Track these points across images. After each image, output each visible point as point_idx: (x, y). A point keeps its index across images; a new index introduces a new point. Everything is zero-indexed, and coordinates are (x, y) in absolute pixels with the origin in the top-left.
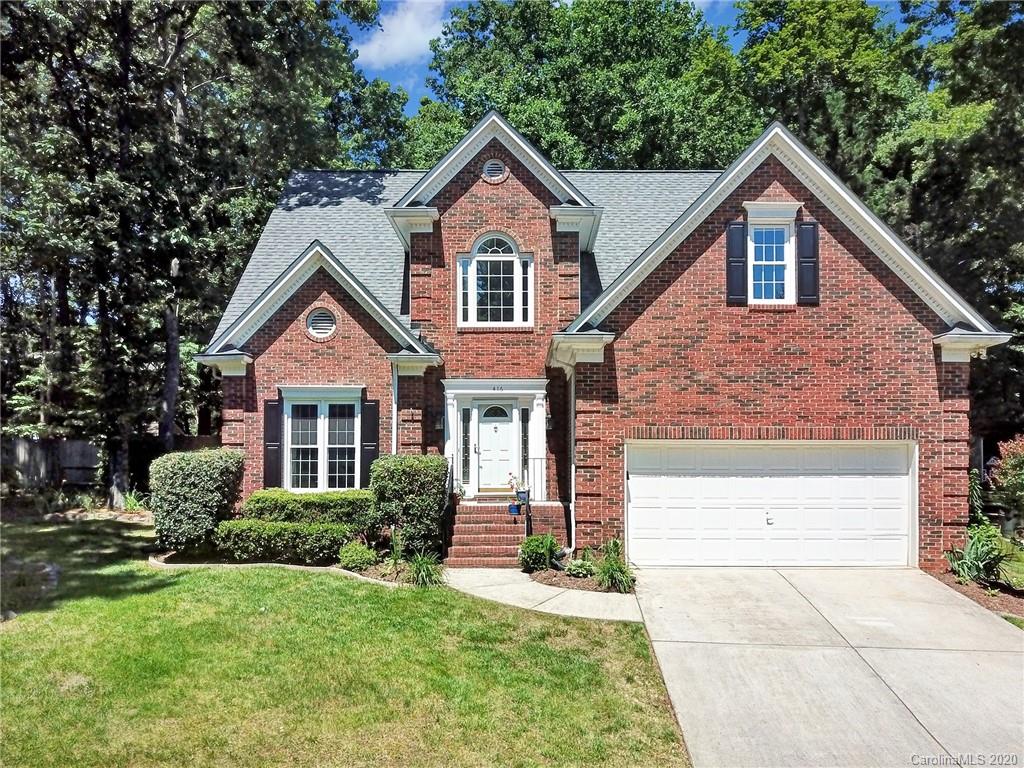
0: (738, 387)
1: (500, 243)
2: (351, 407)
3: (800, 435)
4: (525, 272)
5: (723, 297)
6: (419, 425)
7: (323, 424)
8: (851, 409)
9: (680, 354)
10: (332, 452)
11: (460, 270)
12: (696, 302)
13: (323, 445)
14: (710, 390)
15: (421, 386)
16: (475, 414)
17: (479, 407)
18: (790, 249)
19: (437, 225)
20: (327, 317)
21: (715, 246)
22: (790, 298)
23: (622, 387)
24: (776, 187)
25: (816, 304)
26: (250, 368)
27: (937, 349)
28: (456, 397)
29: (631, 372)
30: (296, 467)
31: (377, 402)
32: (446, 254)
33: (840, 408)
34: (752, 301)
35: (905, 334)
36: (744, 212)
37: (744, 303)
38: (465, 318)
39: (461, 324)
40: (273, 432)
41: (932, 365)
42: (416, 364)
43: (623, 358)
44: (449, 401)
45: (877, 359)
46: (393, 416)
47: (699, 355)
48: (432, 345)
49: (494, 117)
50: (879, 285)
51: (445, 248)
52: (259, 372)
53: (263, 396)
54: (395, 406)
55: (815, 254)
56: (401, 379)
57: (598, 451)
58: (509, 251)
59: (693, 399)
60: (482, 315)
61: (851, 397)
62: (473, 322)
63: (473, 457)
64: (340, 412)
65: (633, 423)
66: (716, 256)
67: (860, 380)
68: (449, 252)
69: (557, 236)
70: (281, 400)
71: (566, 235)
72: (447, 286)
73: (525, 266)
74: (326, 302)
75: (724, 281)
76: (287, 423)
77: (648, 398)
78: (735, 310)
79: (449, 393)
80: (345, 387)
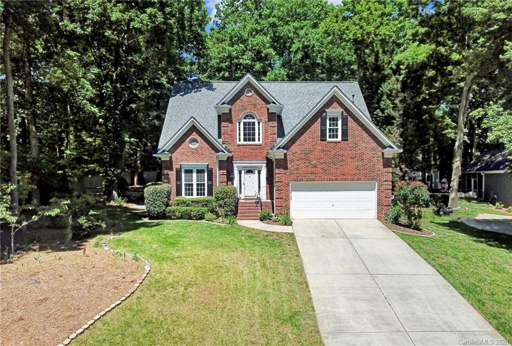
0: (323, 166)
1: (251, 116)
2: (204, 170)
3: (342, 180)
4: (259, 125)
5: (319, 139)
6: (225, 176)
7: (195, 175)
8: (357, 172)
9: (306, 156)
10: (198, 185)
11: (238, 124)
12: (311, 140)
13: (195, 182)
14: (315, 166)
15: (226, 163)
16: (243, 172)
17: (244, 170)
18: (340, 123)
19: (230, 110)
20: (195, 141)
21: (317, 122)
22: (340, 138)
23: (289, 166)
24: (335, 104)
25: (347, 140)
26: (171, 157)
27: (383, 153)
28: (237, 167)
29: (292, 161)
30: (186, 190)
31: (212, 168)
32: (233, 120)
33: (354, 172)
34: (328, 139)
35: (374, 149)
36: (326, 112)
37: (325, 140)
38: (240, 141)
39: (238, 143)
40: (179, 178)
41: (381, 158)
42: (224, 156)
43: (289, 158)
44: (235, 168)
45: (365, 157)
46: (217, 173)
47: (312, 156)
48: (229, 149)
49: (249, 75)
50: (366, 134)
51: (233, 118)
52: (174, 159)
53: (175, 167)
54: (218, 169)
55: (347, 125)
56: (220, 161)
57: (282, 185)
58: (254, 118)
59: (310, 169)
60: (245, 140)
61: (357, 168)
62: (242, 142)
63: (243, 186)
64: (200, 172)
65: (292, 177)
66: (317, 125)
67: (360, 163)
68: (234, 120)
69: (269, 114)
70: (181, 168)
71: (272, 113)
72: (234, 130)
73: (259, 123)
74: (194, 135)
75: (320, 133)
76: (183, 174)
77: (297, 169)
78: (323, 142)
79: (235, 165)
80: (202, 164)
